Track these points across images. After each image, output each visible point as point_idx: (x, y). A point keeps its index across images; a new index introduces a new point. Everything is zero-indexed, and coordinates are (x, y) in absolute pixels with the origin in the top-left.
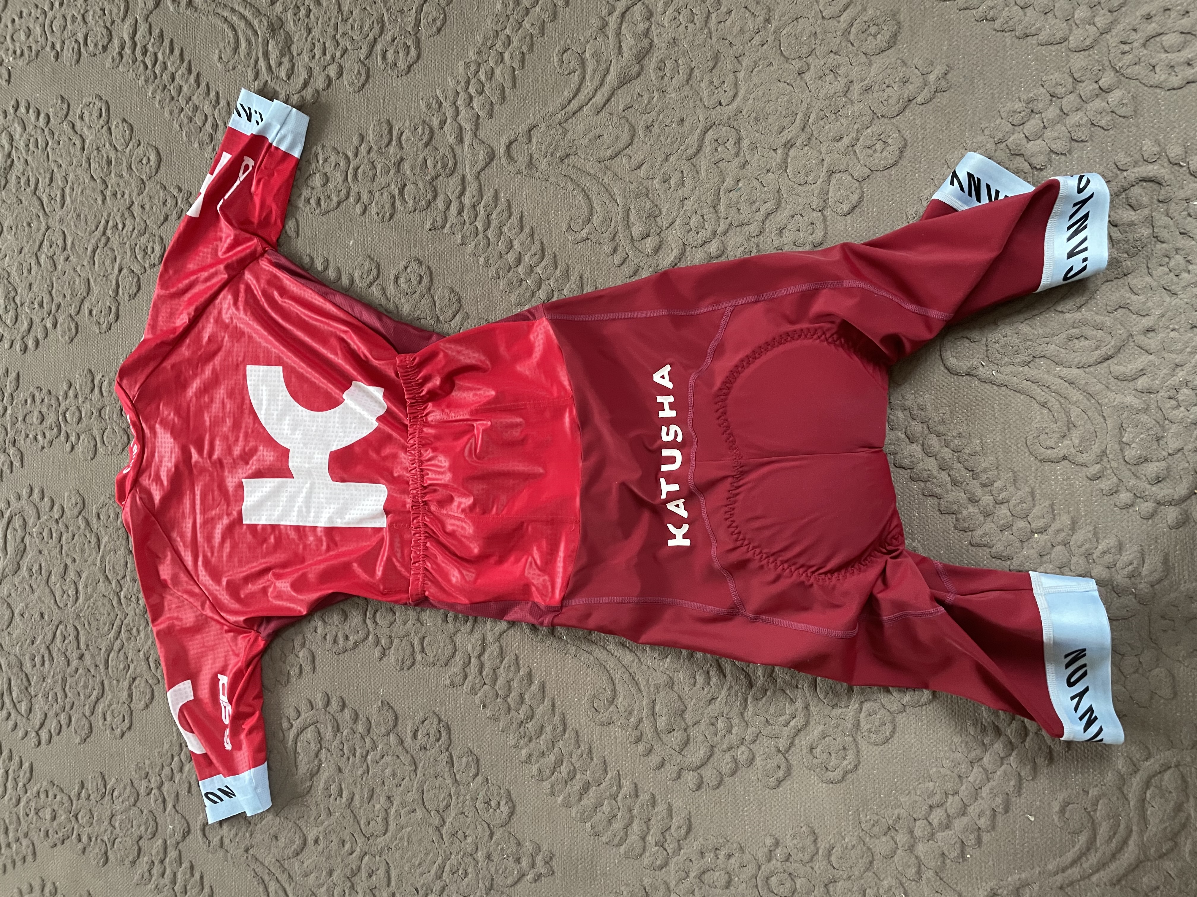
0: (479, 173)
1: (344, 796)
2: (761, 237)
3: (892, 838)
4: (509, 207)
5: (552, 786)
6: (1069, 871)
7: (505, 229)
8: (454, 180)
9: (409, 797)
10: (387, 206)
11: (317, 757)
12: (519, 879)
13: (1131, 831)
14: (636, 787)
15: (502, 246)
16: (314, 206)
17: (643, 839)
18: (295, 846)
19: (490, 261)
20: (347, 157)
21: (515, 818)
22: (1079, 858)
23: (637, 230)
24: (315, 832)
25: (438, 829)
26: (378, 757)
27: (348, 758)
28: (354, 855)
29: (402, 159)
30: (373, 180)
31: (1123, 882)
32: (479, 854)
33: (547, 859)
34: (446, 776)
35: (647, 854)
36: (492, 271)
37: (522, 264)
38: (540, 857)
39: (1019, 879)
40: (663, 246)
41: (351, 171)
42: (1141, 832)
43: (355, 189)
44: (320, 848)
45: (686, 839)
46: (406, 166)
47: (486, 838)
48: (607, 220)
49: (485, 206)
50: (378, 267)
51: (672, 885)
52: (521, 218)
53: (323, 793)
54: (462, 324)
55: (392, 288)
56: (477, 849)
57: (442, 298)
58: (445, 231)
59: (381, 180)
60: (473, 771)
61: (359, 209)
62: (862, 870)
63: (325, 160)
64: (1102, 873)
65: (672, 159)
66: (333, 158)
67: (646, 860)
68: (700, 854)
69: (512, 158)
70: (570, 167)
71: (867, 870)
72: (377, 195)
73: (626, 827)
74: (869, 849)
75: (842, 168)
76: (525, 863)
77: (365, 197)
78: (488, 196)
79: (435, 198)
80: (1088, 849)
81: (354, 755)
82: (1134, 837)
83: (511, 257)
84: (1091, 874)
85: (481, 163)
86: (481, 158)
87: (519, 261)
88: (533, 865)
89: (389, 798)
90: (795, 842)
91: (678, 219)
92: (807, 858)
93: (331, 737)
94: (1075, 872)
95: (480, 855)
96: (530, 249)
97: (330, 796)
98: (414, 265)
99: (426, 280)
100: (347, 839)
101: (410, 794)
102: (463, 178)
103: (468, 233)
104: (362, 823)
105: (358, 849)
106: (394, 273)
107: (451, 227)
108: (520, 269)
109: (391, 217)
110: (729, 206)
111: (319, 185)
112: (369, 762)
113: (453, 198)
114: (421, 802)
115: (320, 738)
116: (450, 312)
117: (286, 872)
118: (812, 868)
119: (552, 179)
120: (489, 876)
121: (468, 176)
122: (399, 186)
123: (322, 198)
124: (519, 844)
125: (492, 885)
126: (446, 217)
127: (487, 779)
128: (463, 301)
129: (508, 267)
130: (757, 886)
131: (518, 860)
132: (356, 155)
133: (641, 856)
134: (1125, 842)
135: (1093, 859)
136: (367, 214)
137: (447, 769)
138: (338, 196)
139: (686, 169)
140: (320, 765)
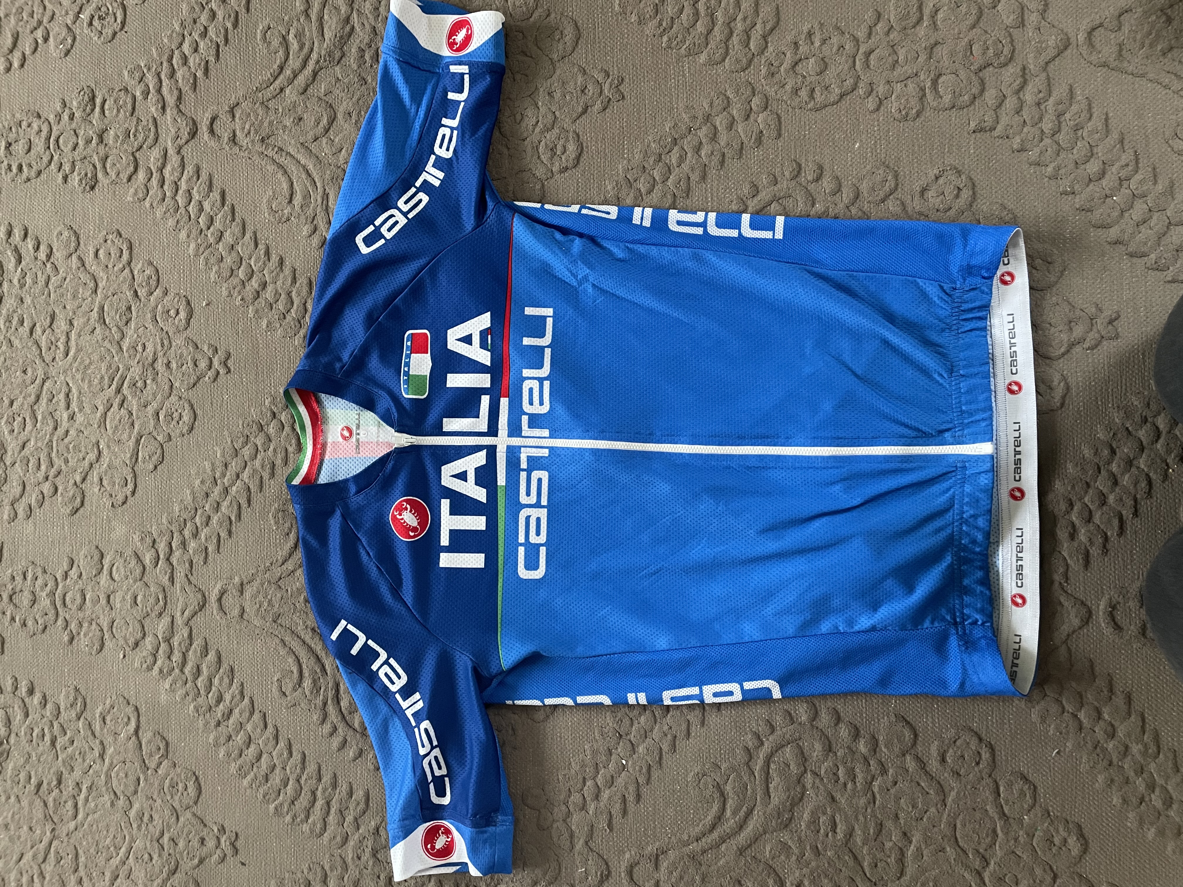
0: (1047, 63)
1: (839, 831)
4: (1089, 106)
7: (1084, 133)
8: (1011, 71)
9: (936, 833)
10: (914, 102)
11: (799, 782)
15: (1078, 154)
16: (806, 98)
19: (1062, 171)
20: (855, 39)
21: (1088, 857)
24: (797, 874)
25: (978, 872)
26: (889, 783)
27: (845, 785)
29: (937, 43)
30: (893, 67)
34: (988, 808)
36: (1063, 185)
37: (1107, 176)
41: (860, 57)
43: (865, 78)
46: (943, 52)
49: (1055, 105)
50: (896, 176)
52: (1107, 120)
53: (808, 827)
55: (916, 203)
57: (989, 217)
58: (996, 133)
59: (906, 69)
60: (1028, 801)
61: (870, 104)
63: (824, 42)
66: (835, 40)
69: (1094, 48)
72: (898, 87)
77: (881, 89)
78: (1060, 92)
79: (982, 92)
81: (854, 781)
83: (1093, 167)
85: (1052, 52)
86: (1051, 45)
87: (1102, 173)
89: (905, 834)
93: (820, 757)
96: (1119, 159)
97: (818, 831)
98: (950, 175)
101: (936, 829)
102: (1024, 69)
103: (1030, 137)
104: (866, 864)
106: (919, 184)
107: (1004, 129)
108: (1105, 183)
109: (918, 114)
111: (813, 73)
112: (876, 790)
113: (1008, 92)
114: (953, 839)
115: (804, 759)
119: (1150, 76)
121: (1031, 67)
122: (933, 76)
123: (818, 89)
126: (998, 117)
127: (1048, 811)
129: (1086, 180)
132: (869, 36)
136: (882, 111)
137: (990, 800)
138: (840, 87)
140: (803, 794)
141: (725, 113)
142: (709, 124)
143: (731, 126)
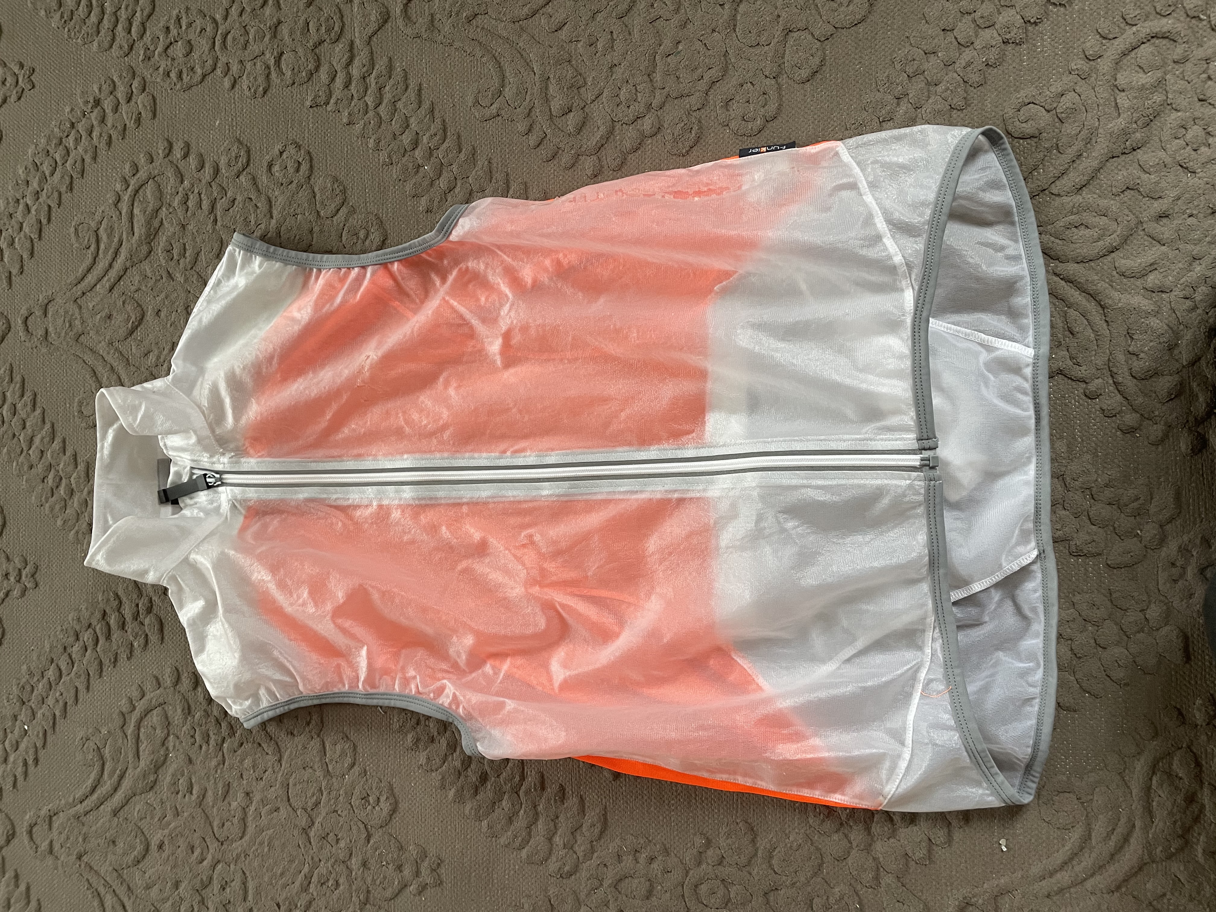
0: (370, 37)
1: (194, 792)
2: (703, 111)
3: (846, 836)
4: (406, 78)
5: (443, 778)
6: (1059, 876)
7: (400, 105)
8: (341, 46)
9: (271, 794)
10: (261, 79)
11: (163, 745)
12: (400, 891)
13: (1134, 826)
14: (542, 776)
15: (396, 126)
16: (175, 79)
17: (550, 840)
18: (136, 853)
19: (382, 143)
20: (214, 21)
21: (397, 817)
22: (1071, 859)
23: (556, 105)
24: (159, 835)
25: (305, 831)
26: (236, 744)
27: (201, 747)
28: (205, 863)
29: (280, 22)
30: (245, 47)
31: (1123, 890)
32: (354, 860)
33: (434, 866)
34: (316, 767)
35: (554, 858)
36: (383, 156)
37: (419, 148)
38: (426, 864)
39: (997, 885)
40: (588, 123)
41: (218, 38)
42: (1146, 829)
43: (223, 59)
44: (165, 855)
45: (600, 838)
46: (284, 30)
47: (362, 841)
48: (522, 92)
49: (378, 77)
50: (248, 152)
51: (582, 896)
52: (420, 90)
53: (169, 789)
54: (346, 220)
55: (264, 177)
56: (351, 854)
57: (323, 189)
58: (329, 108)
59: (254, 48)
60: (349, 760)
61: (227, 83)
62: (809, 874)
63: (190, 25)
64: (1098, 878)
65: (599, 17)
66: (199, 23)
67: (553, 866)
68: (617, 857)
69: (409, 18)
70: (479, 30)
71: (815, 874)
72: (249, 65)
73: (529, 827)
74: (817, 849)
75: (801, 25)
76: (407, 872)
77: (235, 68)
78: (381, 65)
79: (317, 68)
80: (1082, 849)
81: (207, 742)
82: (1137, 833)
83: (406, 139)
84: (1085, 880)
85: (373, 27)
86: (373, 19)
87: (416, 144)
88: (417, 874)
89: (248, 794)
90: (729, 841)
91: (605, 90)
92: (743, 860)
93: (181, 721)
94: (1064, 877)
95: (355, 863)
96: (428, 129)
97: (177, 793)
98: (291, 150)
99: (304, 167)
100: (197, 843)
101: (273, 789)
102: (352, 44)
103: (356, 110)
104: (215, 824)
105: (210, 857)
106: (268, 158)
107: (336, 103)
108: (418, 153)
109: (265, 92)
110: (667, 74)
111: (181, 55)
112: (225, 751)
113: (338, 68)
114: (285, 799)
115: (167, 723)
116: (333, 206)
117: (125, 885)
118: (750, 874)
119: (457, 44)
120: (364, 887)
121: (357, 42)
122: (275, 54)
123: (185, 71)
124: (401, 848)
125: (367, 899)
126: (330, 92)
127: (365, 771)
128: (349, 192)
129: (402, 151)
130: (683, 896)
131: (399, 868)
132: (226, 18)
133: (546, 860)
134: (1126, 839)
135: (1087, 861)
136: (236, 89)
137: (317, 759)
138: (202, 68)
139: (616, 29)
140: (167, 755)
141: (112, 97)
142: (99, 108)
143: (116, 109)
